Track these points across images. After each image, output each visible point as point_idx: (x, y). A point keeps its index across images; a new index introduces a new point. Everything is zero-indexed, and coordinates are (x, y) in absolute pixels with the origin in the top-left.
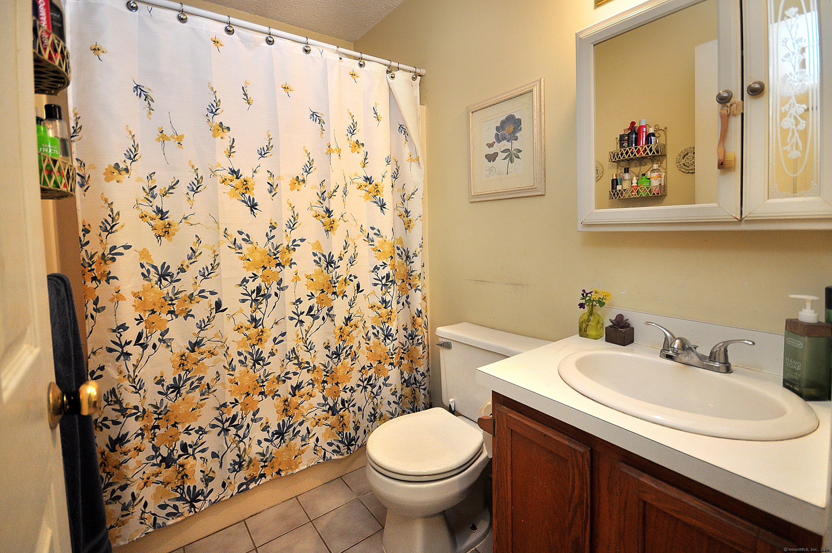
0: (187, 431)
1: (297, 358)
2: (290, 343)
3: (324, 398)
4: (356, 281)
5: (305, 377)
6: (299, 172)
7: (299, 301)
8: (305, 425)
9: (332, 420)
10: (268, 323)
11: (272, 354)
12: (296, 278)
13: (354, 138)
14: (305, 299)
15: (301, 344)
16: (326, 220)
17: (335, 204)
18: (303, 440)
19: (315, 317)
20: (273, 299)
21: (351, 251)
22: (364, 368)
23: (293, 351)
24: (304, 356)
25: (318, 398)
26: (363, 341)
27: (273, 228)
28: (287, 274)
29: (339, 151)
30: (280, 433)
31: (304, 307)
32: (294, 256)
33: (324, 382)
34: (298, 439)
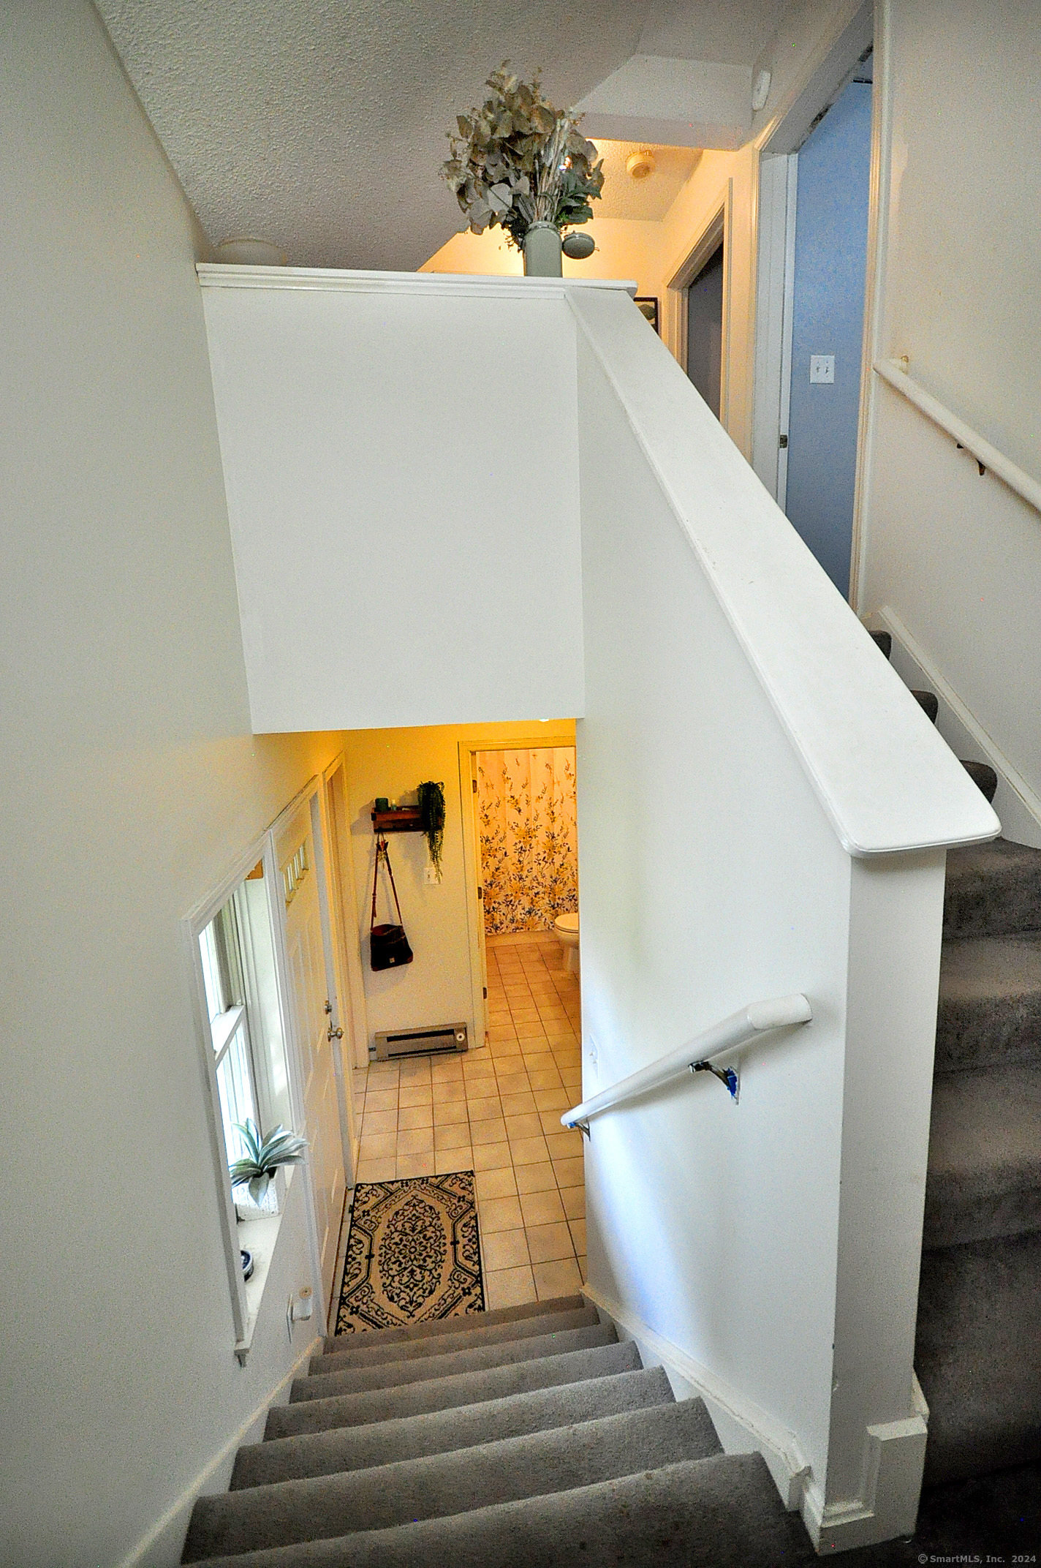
0: (495, 902)
1: (537, 880)
2: (534, 873)
3: (550, 901)
4: (567, 846)
5: (541, 889)
6: (540, 794)
7: (539, 854)
8: (541, 911)
9: (553, 911)
10: (525, 862)
11: (527, 877)
12: (538, 843)
13: (568, 772)
14: (542, 853)
15: (539, 874)
16: (552, 816)
17: (556, 809)
18: (539, 917)
19: (546, 862)
20: (527, 852)
21: (565, 831)
22: (570, 890)
23: (536, 877)
24: (541, 880)
25: (547, 900)
26: (570, 877)
27: (528, 820)
28: (534, 841)
29: (559, 782)
30: (529, 912)
31: (541, 857)
32: (536, 833)
33: (550, 893)
34: (537, 917)
